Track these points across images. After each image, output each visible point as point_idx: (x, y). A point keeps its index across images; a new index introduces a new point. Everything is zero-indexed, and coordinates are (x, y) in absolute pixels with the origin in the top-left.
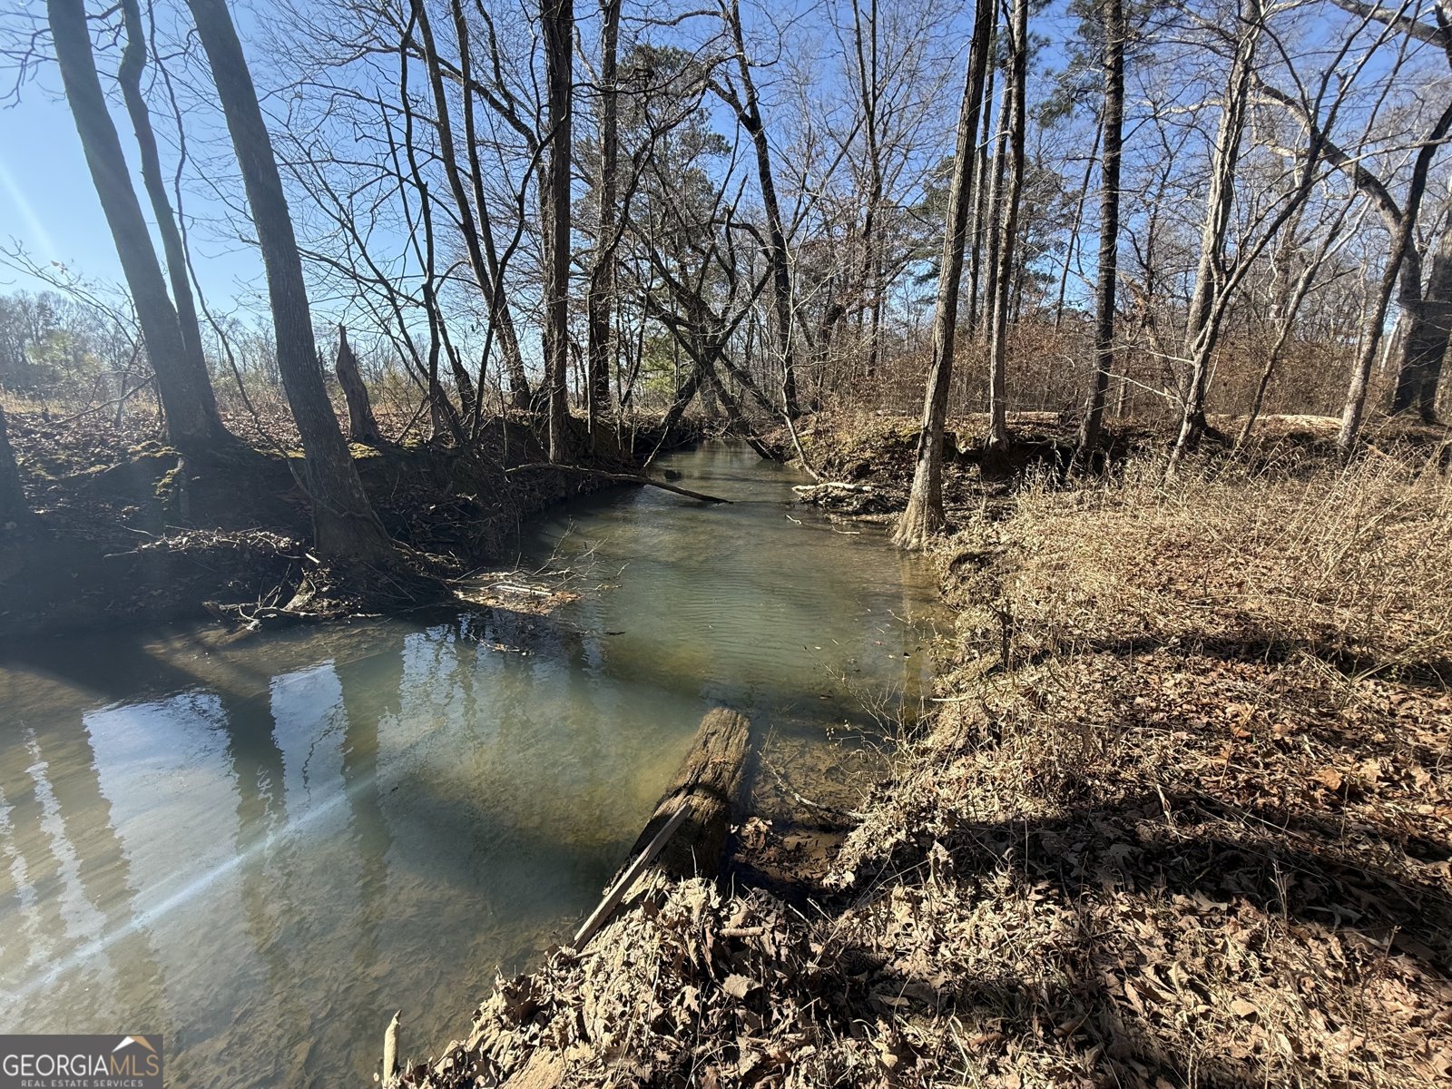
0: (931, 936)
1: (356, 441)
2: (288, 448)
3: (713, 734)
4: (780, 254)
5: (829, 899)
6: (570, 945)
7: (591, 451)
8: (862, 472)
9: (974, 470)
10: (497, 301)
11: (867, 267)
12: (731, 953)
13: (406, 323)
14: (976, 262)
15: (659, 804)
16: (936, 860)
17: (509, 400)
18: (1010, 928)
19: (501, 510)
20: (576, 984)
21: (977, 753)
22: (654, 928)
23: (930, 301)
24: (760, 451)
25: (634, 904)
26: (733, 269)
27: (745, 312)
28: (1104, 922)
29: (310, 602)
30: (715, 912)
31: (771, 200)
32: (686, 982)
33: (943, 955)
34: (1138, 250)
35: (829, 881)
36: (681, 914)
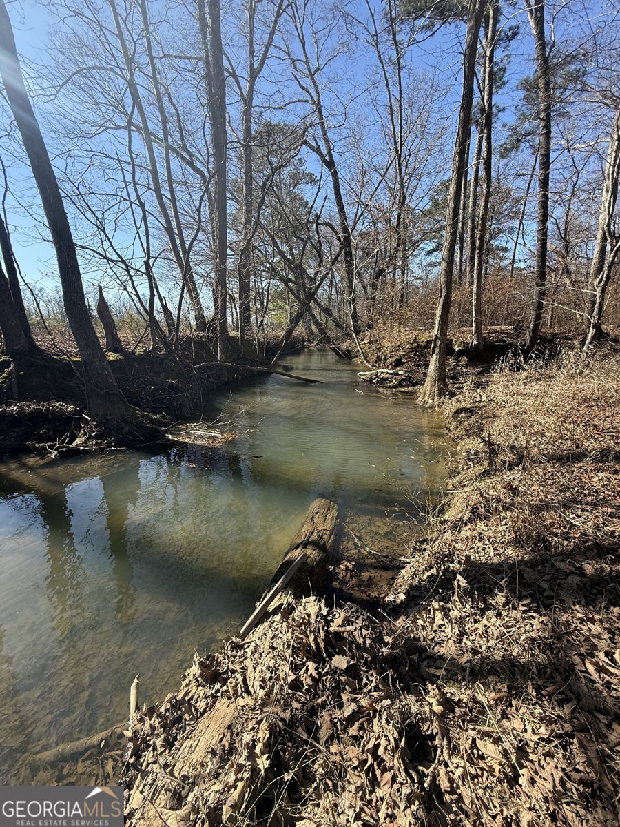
0: (457, 632)
1: (109, 351)
2: (72, 356)
3: (317, 513)
4: (347, 239)
5: (390, 609)
6: (237, 637)
7: (241, 355)
8: (398, 363)
9: (464, 361)
10: (186, 270)
11: (398, 245)
12: (336, 643)
13: (135, 283)
14: (462, 241)
15: (287, 554)
16: (459, 586)
17: (195, 328)
18: (507, 627)
19: (191, 389)
20: (241, 659)
21: (478, 522)
22: (287, 627)
23: (433, 265)
24: (337, 354)
25: (275, 612)
26: (320, 248)
27: (327, 273)
28: (568, 624)
29: (85, 441)
30: (325, 617)
31: (341, 209)
32: (308, 659)
33: (466, 644)
34: (559, 229)
35: (389, 598)
36: (304, 618)
